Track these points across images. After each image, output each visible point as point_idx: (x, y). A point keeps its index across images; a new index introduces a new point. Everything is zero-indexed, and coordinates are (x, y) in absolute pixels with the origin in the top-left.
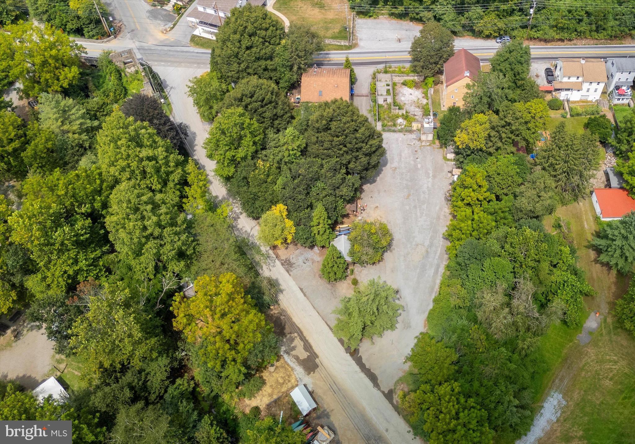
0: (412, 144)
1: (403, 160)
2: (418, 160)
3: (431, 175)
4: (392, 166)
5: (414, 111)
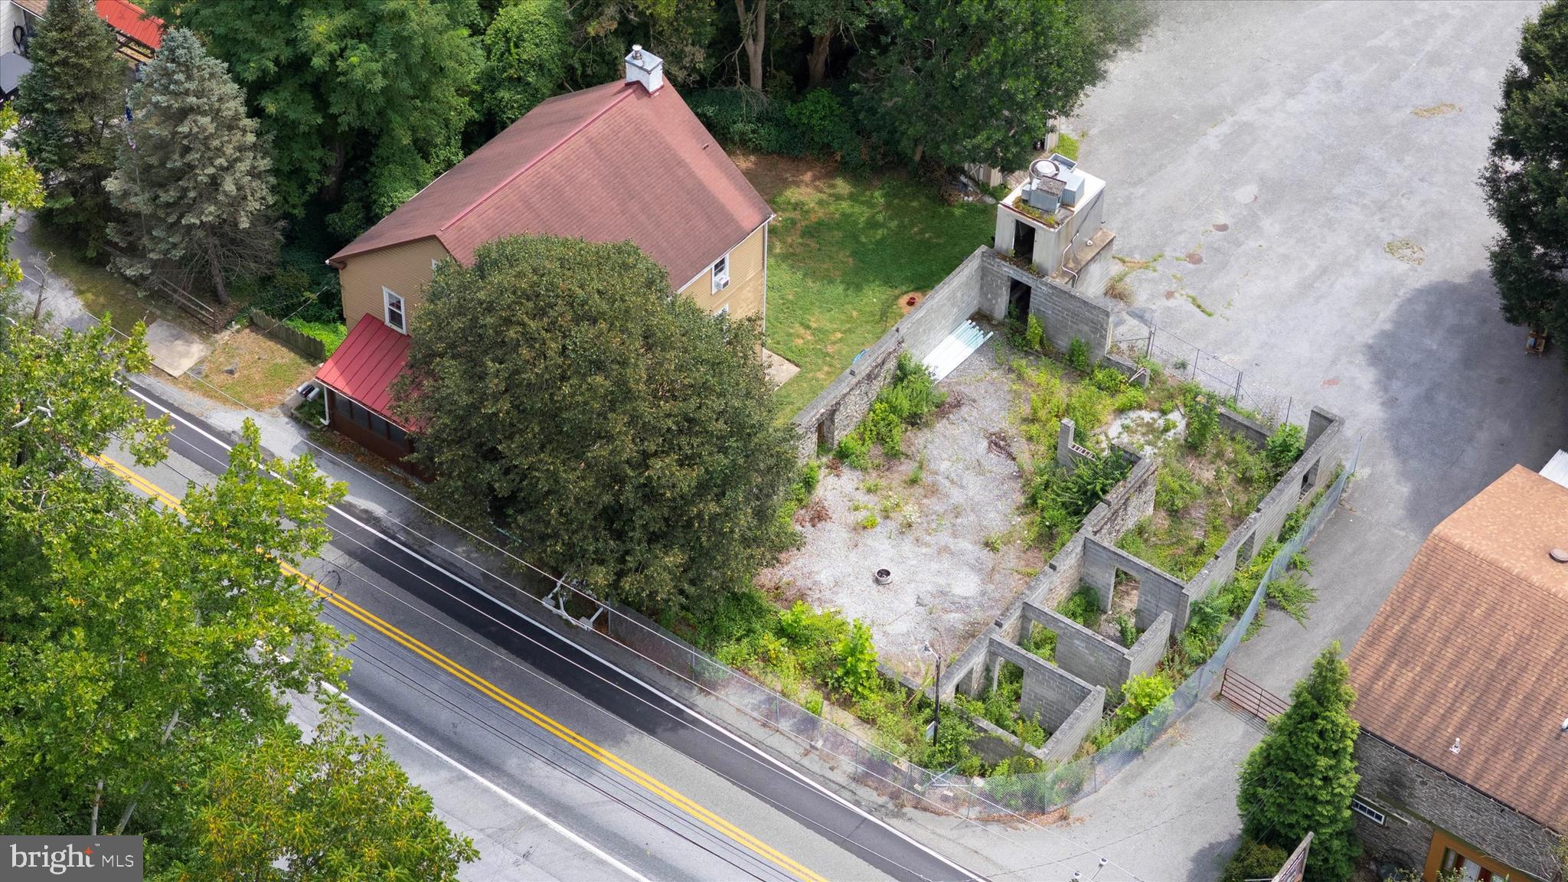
0: (1180, 302)
1: (1313, 265)
2: (1222, 219)
3: (1223, 129)
4: (1401, 266)
5: (979, 468)
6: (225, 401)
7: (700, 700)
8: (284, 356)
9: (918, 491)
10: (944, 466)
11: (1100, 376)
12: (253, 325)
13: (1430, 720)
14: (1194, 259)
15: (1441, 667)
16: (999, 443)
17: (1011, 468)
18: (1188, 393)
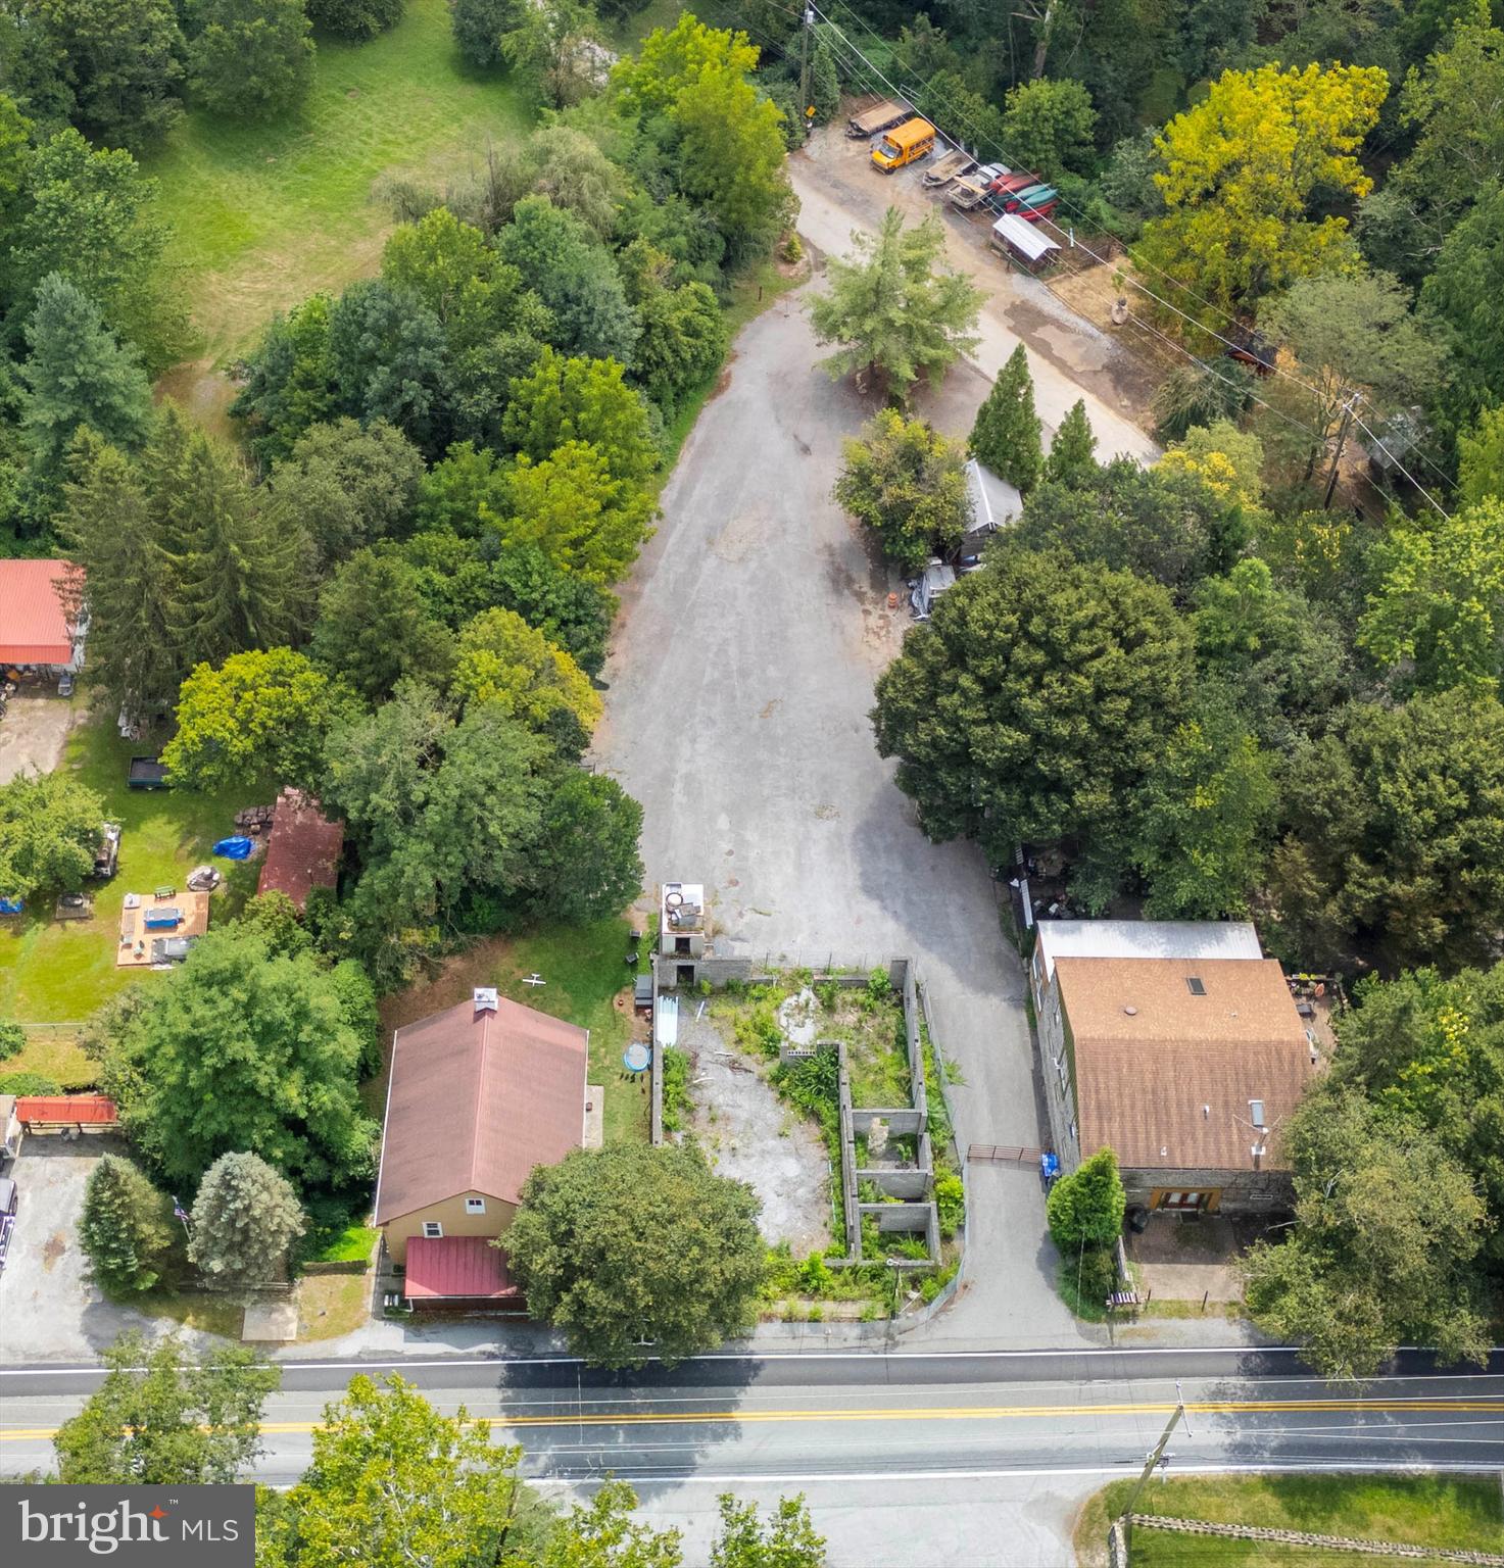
0: (749, 916)
1: (791, 850)
2: (726, 846)
3: (679, 786)
4: (832, 824)
5: (738, 1088)
6: (334, 1335)
7: (751, 1345)
8: (344, 1281)
9: (720, 1123)
10: (721, 1099)
11: (755, 993)
12: (308, 1272)
13: (1141, 1144)
14: (734, 883)
15: (1128, 1112)
16: (734, 1066)
17: (751, 1080)
18: (802, 975)
